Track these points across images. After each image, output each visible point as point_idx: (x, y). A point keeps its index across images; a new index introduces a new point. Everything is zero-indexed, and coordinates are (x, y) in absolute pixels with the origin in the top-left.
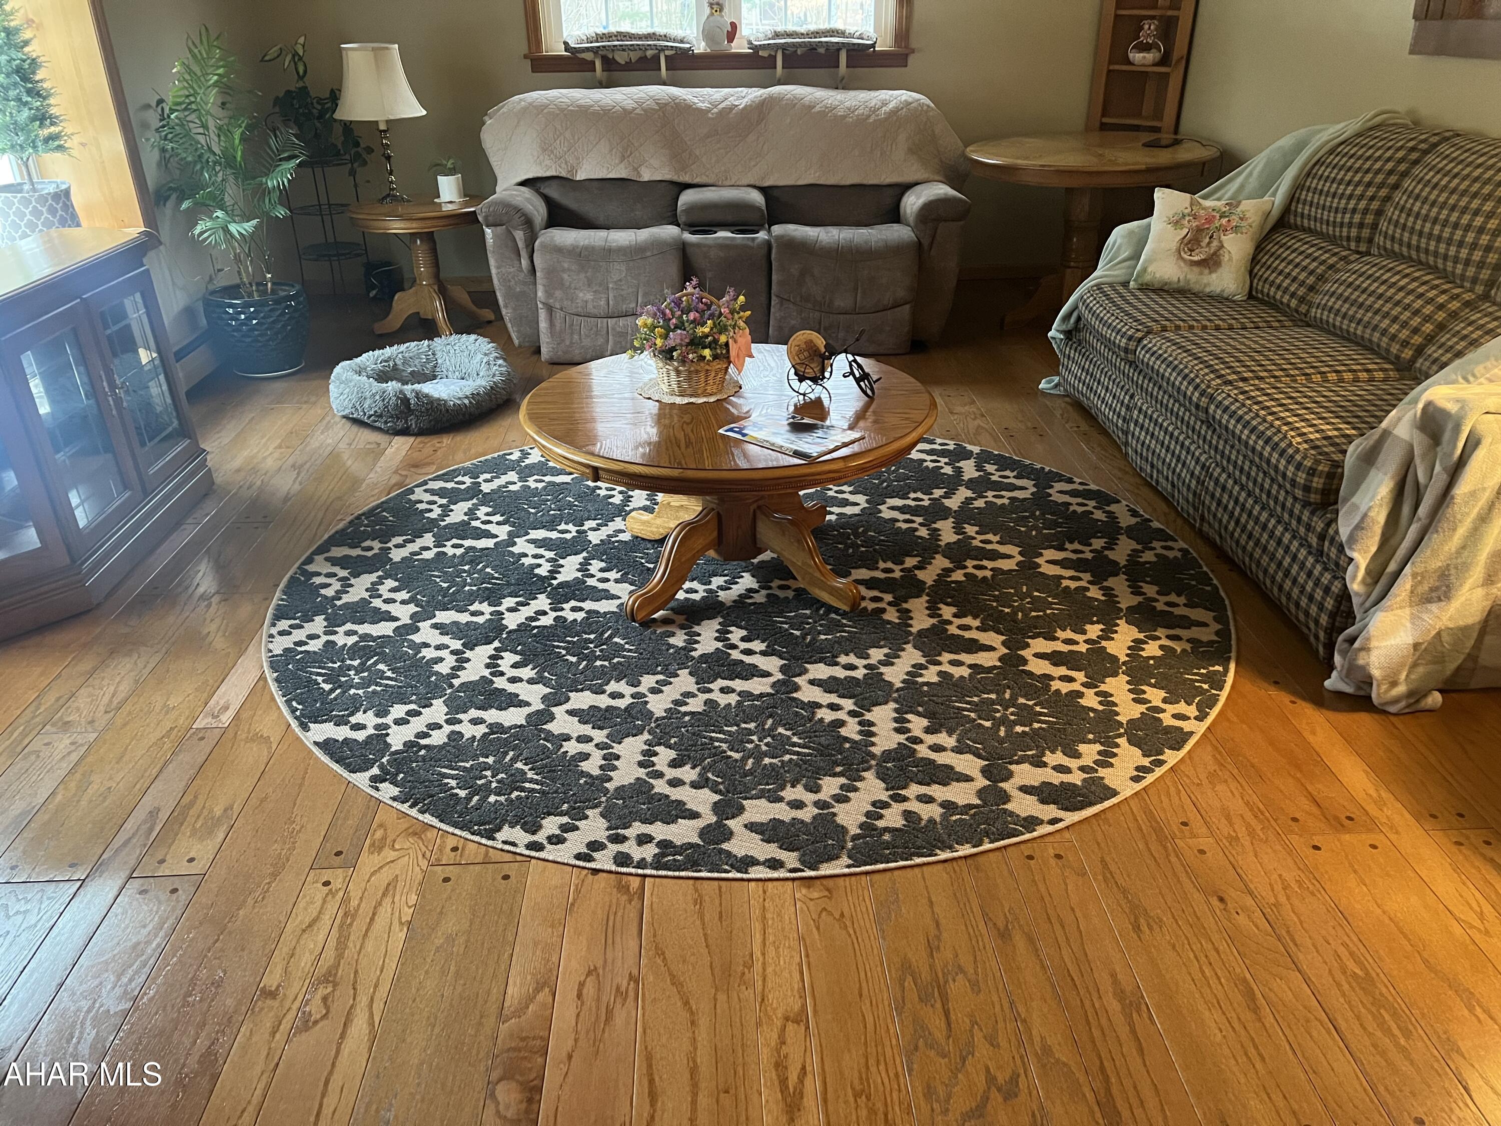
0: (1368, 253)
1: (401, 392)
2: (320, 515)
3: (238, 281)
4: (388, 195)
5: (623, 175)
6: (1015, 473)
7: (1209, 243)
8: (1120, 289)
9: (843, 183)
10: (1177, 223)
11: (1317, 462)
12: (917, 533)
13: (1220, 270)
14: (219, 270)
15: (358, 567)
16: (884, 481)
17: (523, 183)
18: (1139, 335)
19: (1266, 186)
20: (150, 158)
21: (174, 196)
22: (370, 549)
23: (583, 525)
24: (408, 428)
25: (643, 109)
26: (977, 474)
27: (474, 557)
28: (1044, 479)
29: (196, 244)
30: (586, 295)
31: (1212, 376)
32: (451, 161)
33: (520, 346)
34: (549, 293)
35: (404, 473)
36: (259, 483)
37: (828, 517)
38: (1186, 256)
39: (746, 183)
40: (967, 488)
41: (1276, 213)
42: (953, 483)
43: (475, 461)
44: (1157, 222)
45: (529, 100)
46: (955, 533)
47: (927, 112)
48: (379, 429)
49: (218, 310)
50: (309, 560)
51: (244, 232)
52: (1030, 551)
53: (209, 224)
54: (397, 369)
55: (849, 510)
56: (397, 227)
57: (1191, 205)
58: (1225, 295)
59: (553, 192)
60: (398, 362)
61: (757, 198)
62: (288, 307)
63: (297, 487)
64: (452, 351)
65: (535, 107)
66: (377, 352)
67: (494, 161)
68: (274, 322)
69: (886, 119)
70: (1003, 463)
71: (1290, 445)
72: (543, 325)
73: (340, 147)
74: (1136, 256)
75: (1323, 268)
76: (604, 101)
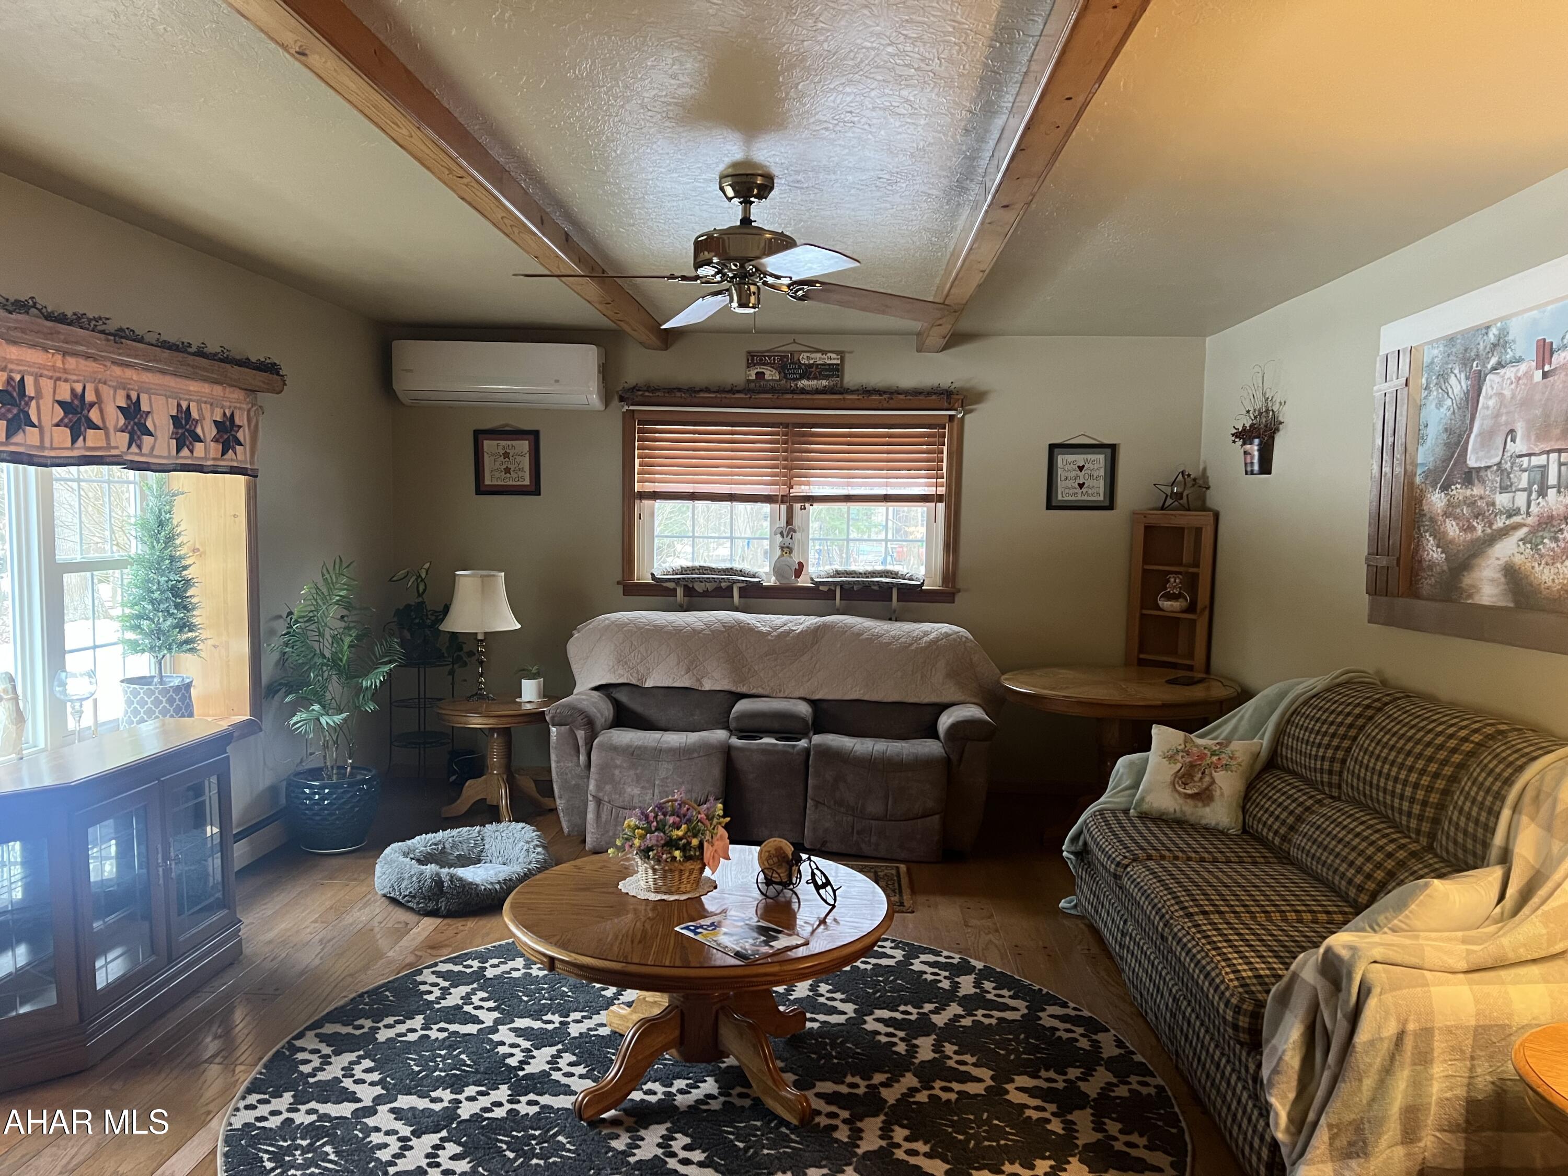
0: (1338, 799)
1: (438, 874)
2: (329, 989)
3: (323, 765)
4: (476, 694)
5: (687, 685)
6: (1011, 993)
7: (1201, 779)
8: (1121, 816)
9: (885, 700)
10: (1171, 758)
11: (1242, 1000)
12: (894, 1049)
13: (1213, 805)
14: (311, 754)
15: (340, 1044)
16: (878, 991)
17: (597, 688)
18: (1126, 862)
19: (1256, 728)
20: (270, 660)
21: (284, 690)
22: (362, 1027)
23: (568, 1016)
24: (438, 909)
25: (711, 630)
26: (973, 991)
27: (454, 1042)
28: (1038, 1001)
29: (291, 732)
30: (633, 791)
31: (1176, 907)
32: (536, 667)
33: (569, 835)
34: (599, 788)
35: (419, 953)
36: (284, 955)
37: (809, 1025)
38: (1180, 789)
39: (798, 696)
40: (959, 1005)
41: (1264, 754)
42: (945, 998)
43: (489, 946)
44: (1154, 756)
45: (613, 619)
46: (933, 1051)
47: (965, 642)
48: (411, 909)
49: (297, 790)
50: (300, 1036)
51: (332, 724)
52: (1003, 1076)
53: (304, 716)
54: (445, 852)
55: (834, 1019)
56: (476, 722)
57: (1185, 742)
58: (1221, 828)
59: (623, 697)
60: (447, 846)
61: (804, 709)
62: (359, 790)
63: (317, 962)
64: (499, 838)
65: (616, 625)
66: (430, 836)
67: (575, 668)
68: (344, 803)
69: (926, 648)
70: (1003, 981)
71: (1223, 982)
72: (590, 816)
73: (444, 651)
74: (1136, 786)
75: (1300, 809)
76: (677, 623)
